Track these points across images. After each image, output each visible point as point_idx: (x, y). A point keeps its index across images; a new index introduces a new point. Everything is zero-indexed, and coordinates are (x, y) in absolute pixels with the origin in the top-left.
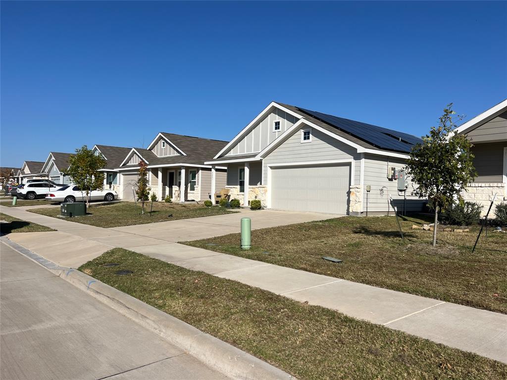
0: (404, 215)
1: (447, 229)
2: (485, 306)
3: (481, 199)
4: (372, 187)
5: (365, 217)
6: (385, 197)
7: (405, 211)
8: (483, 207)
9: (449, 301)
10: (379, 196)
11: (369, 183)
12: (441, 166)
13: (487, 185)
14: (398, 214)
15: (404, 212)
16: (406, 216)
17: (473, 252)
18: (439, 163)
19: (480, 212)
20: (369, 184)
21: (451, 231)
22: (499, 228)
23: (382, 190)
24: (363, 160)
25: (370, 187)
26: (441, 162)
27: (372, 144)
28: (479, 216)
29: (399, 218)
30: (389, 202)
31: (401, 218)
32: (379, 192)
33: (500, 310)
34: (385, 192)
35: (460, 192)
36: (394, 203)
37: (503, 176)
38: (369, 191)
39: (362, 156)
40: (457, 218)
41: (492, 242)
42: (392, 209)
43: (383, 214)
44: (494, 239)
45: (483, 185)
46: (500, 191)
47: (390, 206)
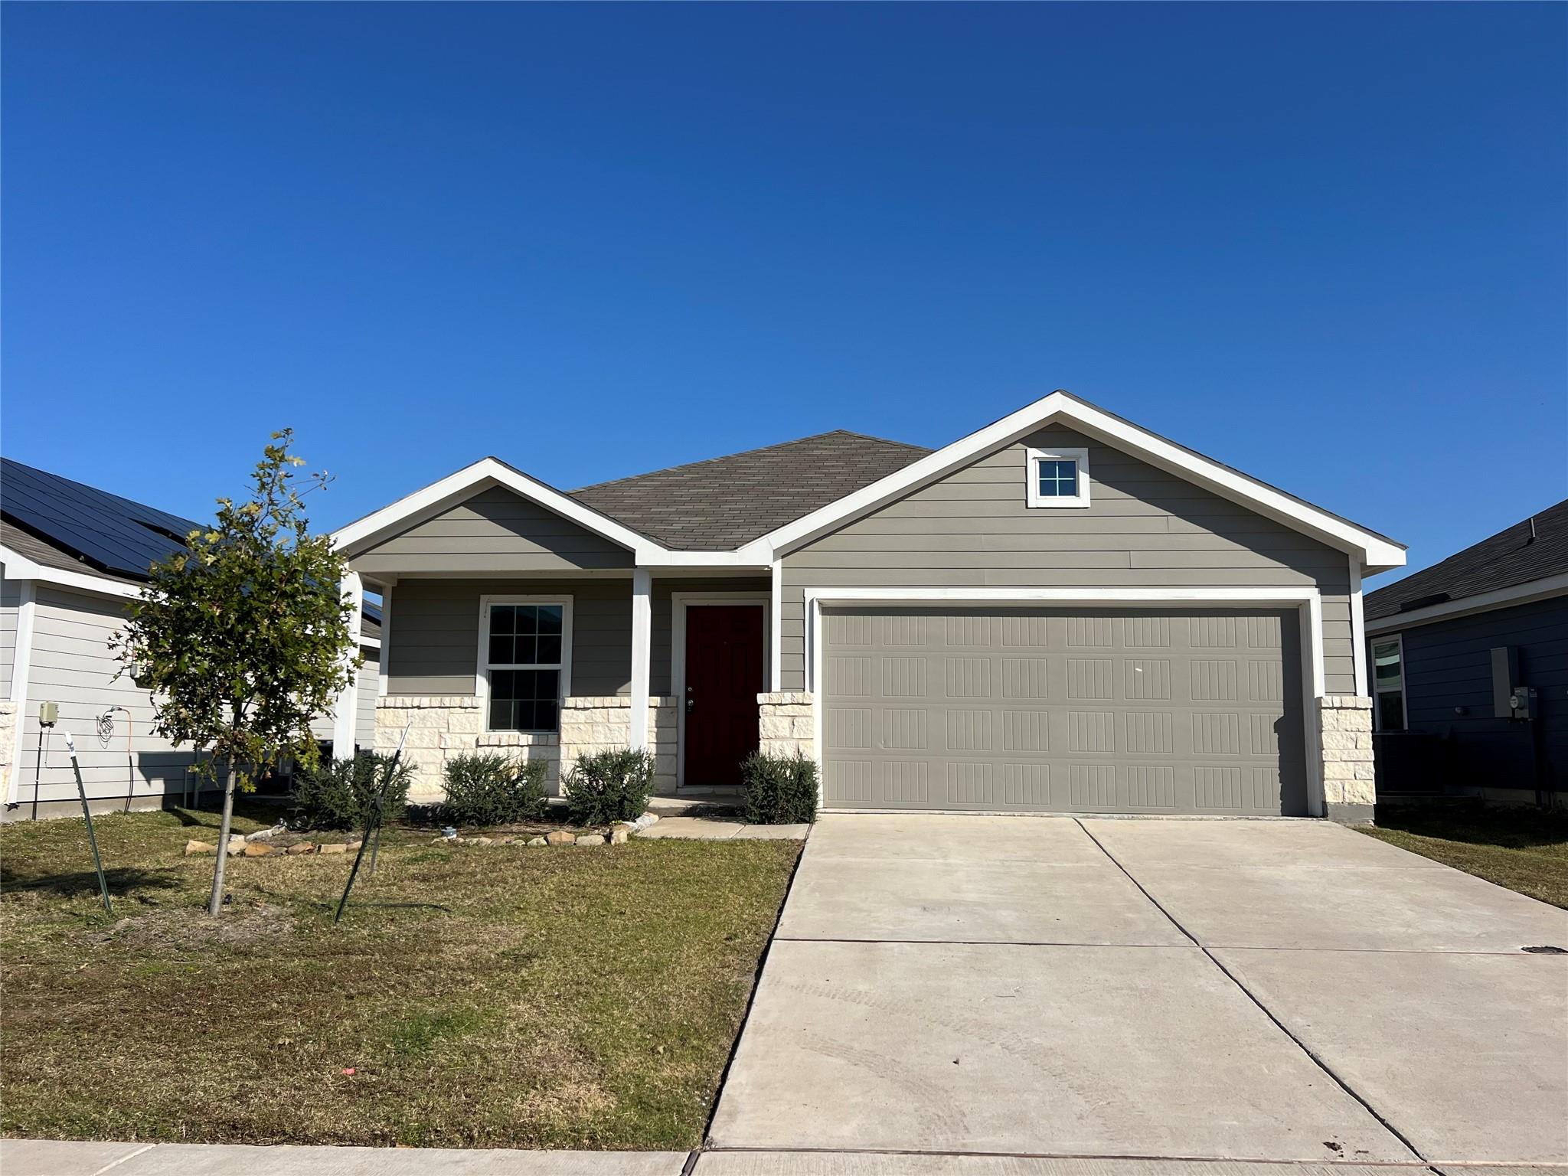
0: (190, 807)
1: (300, 847)
2: (289, 1129)
3: (417, 743)
4: (63, 710)
5: (28, 823)
6: (115, 743)
7: (196, 792)
8: (415, 767)
9: (168, 1138)
10: (94, 743)
11: (50, 695)
12: (246, 632)
13: (436, 701)
14: (169, 801)
15: (191, 795)
16: (200, 808)
17: (337, 921)
18: (239, 621)
19: (407, 786)
20: (52, 698)
21: (310, 851)
22: (450, 829)
23: (106, 719)
24: (30, 609)
25: (54, 708)
26: (245, 617)
27: (74, 553)
28: (402, 798)
29: (171, 817)
30: (135, 763)
31: (175, 819)
32: (94, 727)
33: (336, 1134)
34: (119, 728)
35: (311, 722)
36: (150, 765)
37: (478, 676)
38: (51, 725)
39: (25, 591)
40: (337, 806)
41: (414, 877)
42: (141, 787)
43: (107, 807)
44: (424, 868)
45: (425, 701)
46: (467, 718)
47: (138, 775)
